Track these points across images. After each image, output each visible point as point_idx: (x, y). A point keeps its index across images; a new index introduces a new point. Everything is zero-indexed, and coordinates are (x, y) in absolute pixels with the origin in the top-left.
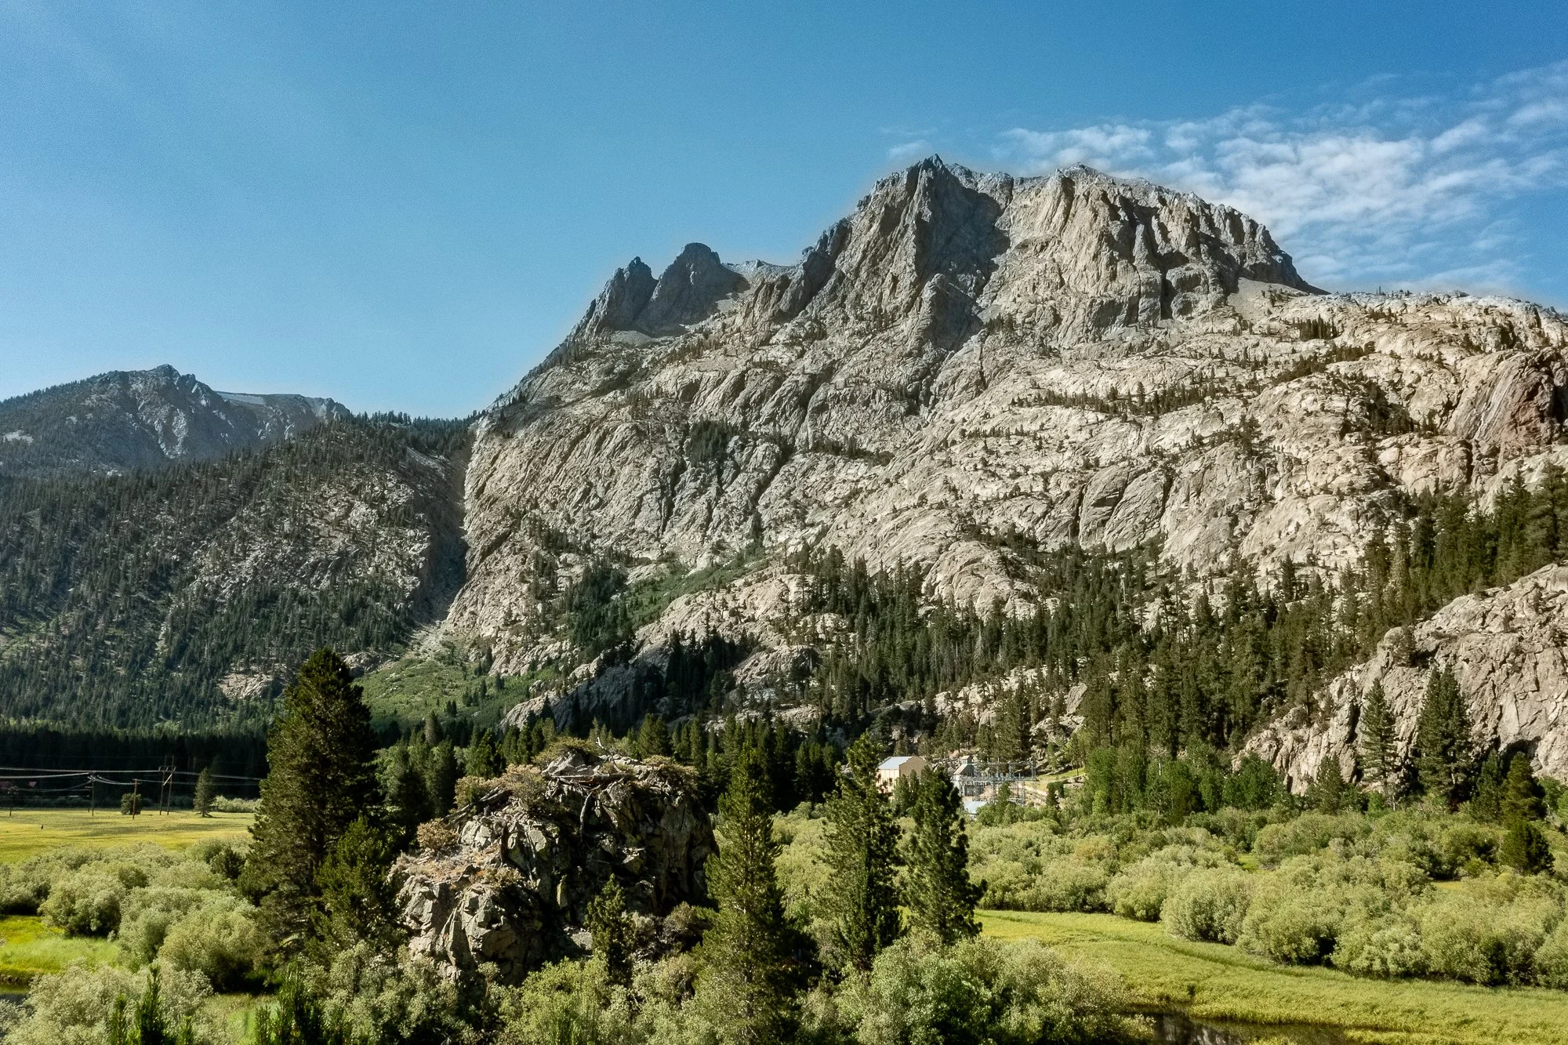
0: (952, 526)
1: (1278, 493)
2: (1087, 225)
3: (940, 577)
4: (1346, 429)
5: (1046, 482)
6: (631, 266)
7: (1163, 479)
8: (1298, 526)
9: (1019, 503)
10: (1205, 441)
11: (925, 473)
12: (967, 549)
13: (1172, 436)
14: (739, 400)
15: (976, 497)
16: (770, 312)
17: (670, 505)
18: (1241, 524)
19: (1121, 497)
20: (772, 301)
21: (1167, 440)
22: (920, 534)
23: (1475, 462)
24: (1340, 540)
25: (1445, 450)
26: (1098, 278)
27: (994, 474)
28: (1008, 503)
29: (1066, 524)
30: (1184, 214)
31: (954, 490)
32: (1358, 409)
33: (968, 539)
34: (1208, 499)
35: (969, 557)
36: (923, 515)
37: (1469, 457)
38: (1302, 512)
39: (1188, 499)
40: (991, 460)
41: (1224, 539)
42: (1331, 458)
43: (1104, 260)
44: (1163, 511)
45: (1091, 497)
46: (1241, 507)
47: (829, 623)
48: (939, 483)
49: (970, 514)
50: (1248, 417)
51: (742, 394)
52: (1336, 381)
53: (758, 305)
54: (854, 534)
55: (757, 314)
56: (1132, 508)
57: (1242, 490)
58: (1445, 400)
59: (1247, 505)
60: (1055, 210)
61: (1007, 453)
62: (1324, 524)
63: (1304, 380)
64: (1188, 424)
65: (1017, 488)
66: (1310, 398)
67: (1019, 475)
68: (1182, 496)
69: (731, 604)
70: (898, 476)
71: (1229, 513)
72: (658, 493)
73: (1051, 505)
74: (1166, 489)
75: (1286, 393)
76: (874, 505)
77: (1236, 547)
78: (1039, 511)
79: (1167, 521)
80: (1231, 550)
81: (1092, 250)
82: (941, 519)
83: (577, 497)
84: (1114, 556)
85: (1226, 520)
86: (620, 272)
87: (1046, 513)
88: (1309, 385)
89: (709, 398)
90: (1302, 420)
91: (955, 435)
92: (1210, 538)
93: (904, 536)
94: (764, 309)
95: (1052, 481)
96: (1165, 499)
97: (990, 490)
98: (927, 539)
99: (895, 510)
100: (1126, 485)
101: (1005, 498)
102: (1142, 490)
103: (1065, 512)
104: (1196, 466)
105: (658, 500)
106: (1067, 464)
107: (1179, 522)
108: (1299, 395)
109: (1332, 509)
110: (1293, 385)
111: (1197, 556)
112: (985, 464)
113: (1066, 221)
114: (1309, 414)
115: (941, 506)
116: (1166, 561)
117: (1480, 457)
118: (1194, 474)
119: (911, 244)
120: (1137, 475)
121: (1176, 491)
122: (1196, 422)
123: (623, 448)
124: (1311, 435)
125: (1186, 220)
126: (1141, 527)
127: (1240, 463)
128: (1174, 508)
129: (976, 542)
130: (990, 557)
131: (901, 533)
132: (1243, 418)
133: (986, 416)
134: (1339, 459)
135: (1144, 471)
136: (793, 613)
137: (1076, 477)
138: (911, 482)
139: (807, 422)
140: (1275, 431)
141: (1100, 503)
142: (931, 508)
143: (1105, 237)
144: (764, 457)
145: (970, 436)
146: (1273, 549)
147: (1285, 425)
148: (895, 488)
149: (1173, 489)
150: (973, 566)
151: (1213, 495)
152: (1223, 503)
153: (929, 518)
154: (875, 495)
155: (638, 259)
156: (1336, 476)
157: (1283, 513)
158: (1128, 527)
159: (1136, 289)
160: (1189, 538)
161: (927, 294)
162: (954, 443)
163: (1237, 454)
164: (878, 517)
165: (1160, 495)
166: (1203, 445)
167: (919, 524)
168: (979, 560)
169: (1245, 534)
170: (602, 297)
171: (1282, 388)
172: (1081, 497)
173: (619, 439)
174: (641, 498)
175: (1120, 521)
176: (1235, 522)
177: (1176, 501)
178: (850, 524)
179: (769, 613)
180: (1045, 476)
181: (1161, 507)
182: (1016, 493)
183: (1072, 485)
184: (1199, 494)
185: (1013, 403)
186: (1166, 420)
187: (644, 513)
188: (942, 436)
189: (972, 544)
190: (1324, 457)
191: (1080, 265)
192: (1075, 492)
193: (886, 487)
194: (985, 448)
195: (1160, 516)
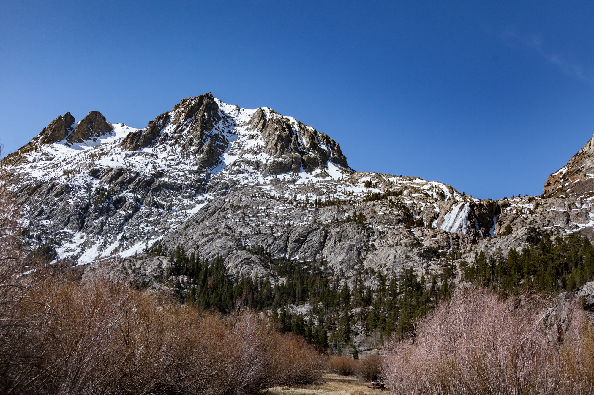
0: (233, 244)
1: (376, 244)
2: (273, 131)
3: (230, 264)
4: (399, 221)
5: (272, 229)
6: (66, 115)
7: (324, 234)
8: (395, 257)
9: (262, 237)
10: (340, 221)
11: (216, 220)
12: (242, 254)
13: (324, 217)
14: (119, 180)
15: (241, 232)
16: (134, 145)
17: (83, 222)
18: (363, 255)
19: (306, 239)
20: (135, 140)
21: (322, 219)
22: (219, 245)
23: (451, 240)
24: (416, 264)
25: (440, 235)
26: (276, 152)
27: (248, 224)
28: (256, 236)
29: (282, 248)
30: (309, 134)
31: (230, 229)
32: (403, 215)
33: (240, 249)
34: (347, 244)
35: (245, 257)
36: (219, 237)
37: (448, 237)
38: (393, 251)
39: (335, 243)
40: (246, 218)
41: (356, 260)
42: (397, 232)
43: (279, 146)
44: (323, 247)
45: (293, 237)
46: (362, 248)
47: (185, 279)
48: (223, 225)
49: (240, 239)
50: (358, 214)
51: (120, 178)
52: (393, 203)
53: (129, 141)
54: (182, 242)
55: (128, 145)
56: (310, 244)
57: (361, 241)
58: (433, 216)
59: (364, 247)
60: (258, 123)
61: (253, 216)
62: (407, 257)
63: (379, 201)
64: (330, 213)
65: (260, 231)
66: (384, 208)
67: (259, 226)
68: (332, 241)
69: (133, 267)
70: (202, 221)
71: (357, 249)
72: (78, 216)
73: (275, 239)
74: (325, 237)
75: (374, 205)
76: (191, 231)
77: (361, 264)
78: (270, 241)
79: (325, 251)
80: (359, 265)
81: (274, 141)
82: (228, 240)
83: (36, 213)
84: (305, 263)
85: (356, 253)
86: (60, 117)
87: (273, 242)
88: (382, 203)
89: (104, 178)
90: (383, 216)
91: (228, 206)
92: (350, 259)
93: (211, 245)
94: (131, 143)
95: (274, 230)
96: (325, 242)
97: (247, 230)
98: (223, 248)
99: (203, 235)
100: (308, 234)
101: (255, 234)
102: (315, 237)
103: (282, 243)
104: (338, 230)
105: (78, 220)
106: (280, 223)
107: (332, 252)
108: (379, 206)
109: (410, 251)
110: (375, 202)
111: (344, 265)
112: (244, 219)
113: (263, 128)
114: (385, 214)
115: (226, 234)
116: (330, 267)
117: (453, 239)
118: (337, 233)
119: (199, 127)
120: (313, 231)
121: (330, 239)
122: (334, 213)
123: (61, 194)
124: (386, 223)
125: (310, 136)
126: (314, 252)
127: (360, 230)
128: (329, 246)
129: (246, 251)
130: (254, 258)
131: (209, 244)
132: (355, 213)
133: (241, 200)
134: (401, 233)
135: (315, 230)
136: (165, 274)
137: (285, 229)
138: (209, 223)
139: (150, 194)
140: (371, 219)
141: (297, 241)
142: (222, 235)
143: (280, 137)
144: (129, 206)
145: (235, 207)
146: (385, 265)
147: (376, 218)
148: (202, 225)
149: (328, 238)
150: (247, 261)
151: (349, 242)
152: (354, 245)
153: (222, 239)
154: (191, 227)
155: (69, 113)
156: (401, 240)
157: (384, 252)
158: (309, 252)
159: (291, 160)
160: (340, 258)
161: (205, 148)
162: (228, 209)
163: (358, 227)
164: (194, 236)
165: (322, 240)
166: (338, 222)
167: (217, 241)
168: (249, 258)
169: (364, 259)
170: (50, 127)
171: (371, 203)
172: (288, 237)
173: (60, 190)
174: (69, 217)
175: (306, 249)
176: (360, 254)
177: (329, 244)
178: (180, 239)
179: (153, 273)
180: (272, 227)
181: (322, 245)
182: (259, 233)
183: (284, 232)
184: (340, 242)
185: (253, 196)
186: (321, 211)
187: (70, 225)
188: (219, 206)
189: (244, 252)
190: (395, 231)
191: (269, 147)
192: (285, 236)
193: (197, 224)
194: (243, 213)
195: (322, 249)
